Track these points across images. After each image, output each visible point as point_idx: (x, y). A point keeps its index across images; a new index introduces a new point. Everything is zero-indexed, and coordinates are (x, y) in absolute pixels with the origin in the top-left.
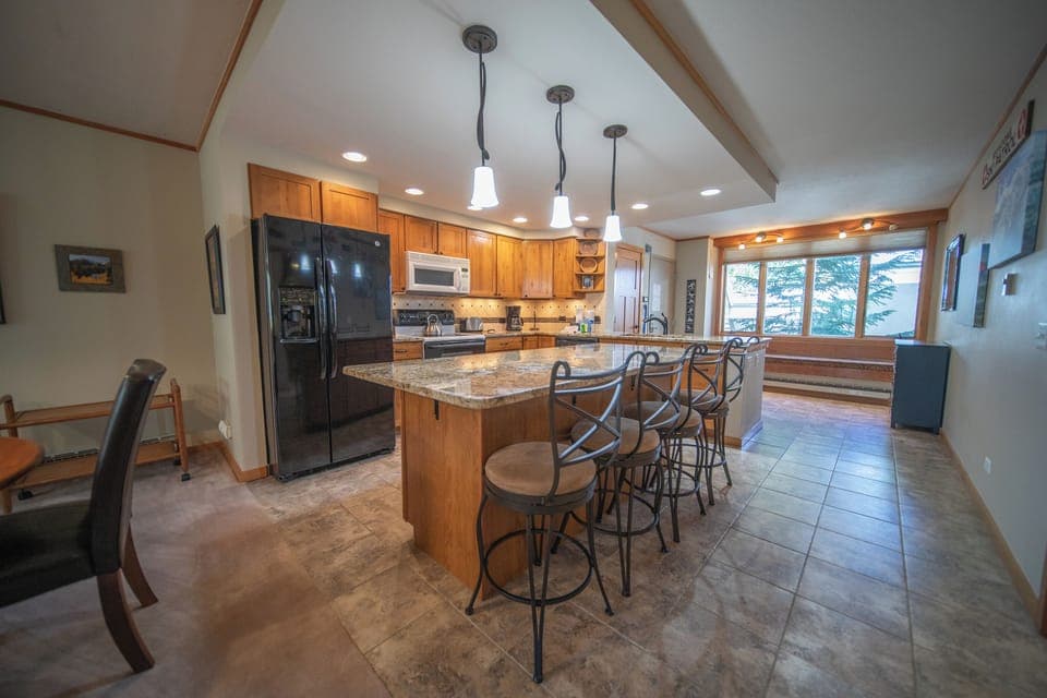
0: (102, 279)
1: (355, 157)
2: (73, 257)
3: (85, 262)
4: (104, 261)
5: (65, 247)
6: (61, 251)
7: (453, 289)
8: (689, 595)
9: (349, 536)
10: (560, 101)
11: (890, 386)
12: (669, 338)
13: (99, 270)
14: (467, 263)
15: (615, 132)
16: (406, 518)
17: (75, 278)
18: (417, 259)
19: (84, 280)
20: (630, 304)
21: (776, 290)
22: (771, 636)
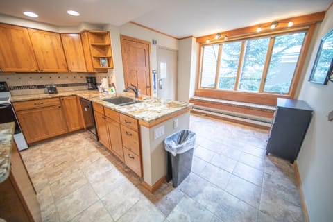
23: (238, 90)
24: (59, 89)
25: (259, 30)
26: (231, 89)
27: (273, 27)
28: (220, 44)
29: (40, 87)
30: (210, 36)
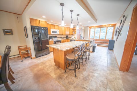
0: (10, 33)
1: (44, 17)
2: (5, 31)
3: (7, 31)
4: (10, 31)
5: (4, 29)
6: (4, 30)
7: (57, 34)
8: (86, 68)
9: (47, 64)
10: (72, 12)
11: (108, 45)
12: (84, 40)
13: (9, 32)
14: (58, 30)
15: (78, 15)
16: (54, 62)
17: (6, 33)
18: (52, 30)
19: (7, 34)
20: (79, 35)
21: (96, 33)
22: (94, 72)
23: (100, 39)
24: (64, 38)
25: (104, 26)
26: (98, 39)
27: (107, 26)
28: (95, 28)
29: (60, 38)
30: (93, 27)
